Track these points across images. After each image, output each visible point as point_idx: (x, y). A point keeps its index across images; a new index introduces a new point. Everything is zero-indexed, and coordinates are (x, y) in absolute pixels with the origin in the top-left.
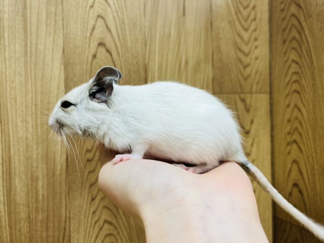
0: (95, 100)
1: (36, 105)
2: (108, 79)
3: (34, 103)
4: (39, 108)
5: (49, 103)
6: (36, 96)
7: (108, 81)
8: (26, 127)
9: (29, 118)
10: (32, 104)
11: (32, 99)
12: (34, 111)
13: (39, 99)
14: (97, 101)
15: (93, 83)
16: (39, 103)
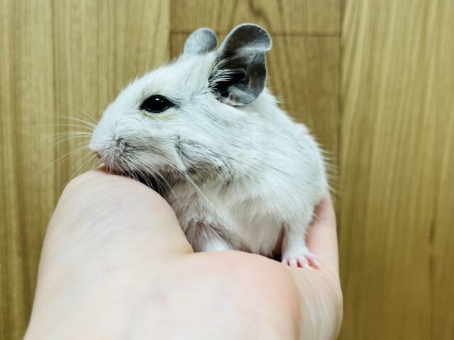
0: (228, 100)
1: (115, 54)
2: (250, 51)
3: (112, 49)
4: (120, 59)
5: (138, 50)
6: (115, 35)
7: (252, 57)
8: (98, 97)
9: (103, 80)
10: (108, 51)
11: (108, 43)
12: (111, 64)
13: (121, 42)
14: (234, 103)
15: (218, 60)
16: (121, 51)
